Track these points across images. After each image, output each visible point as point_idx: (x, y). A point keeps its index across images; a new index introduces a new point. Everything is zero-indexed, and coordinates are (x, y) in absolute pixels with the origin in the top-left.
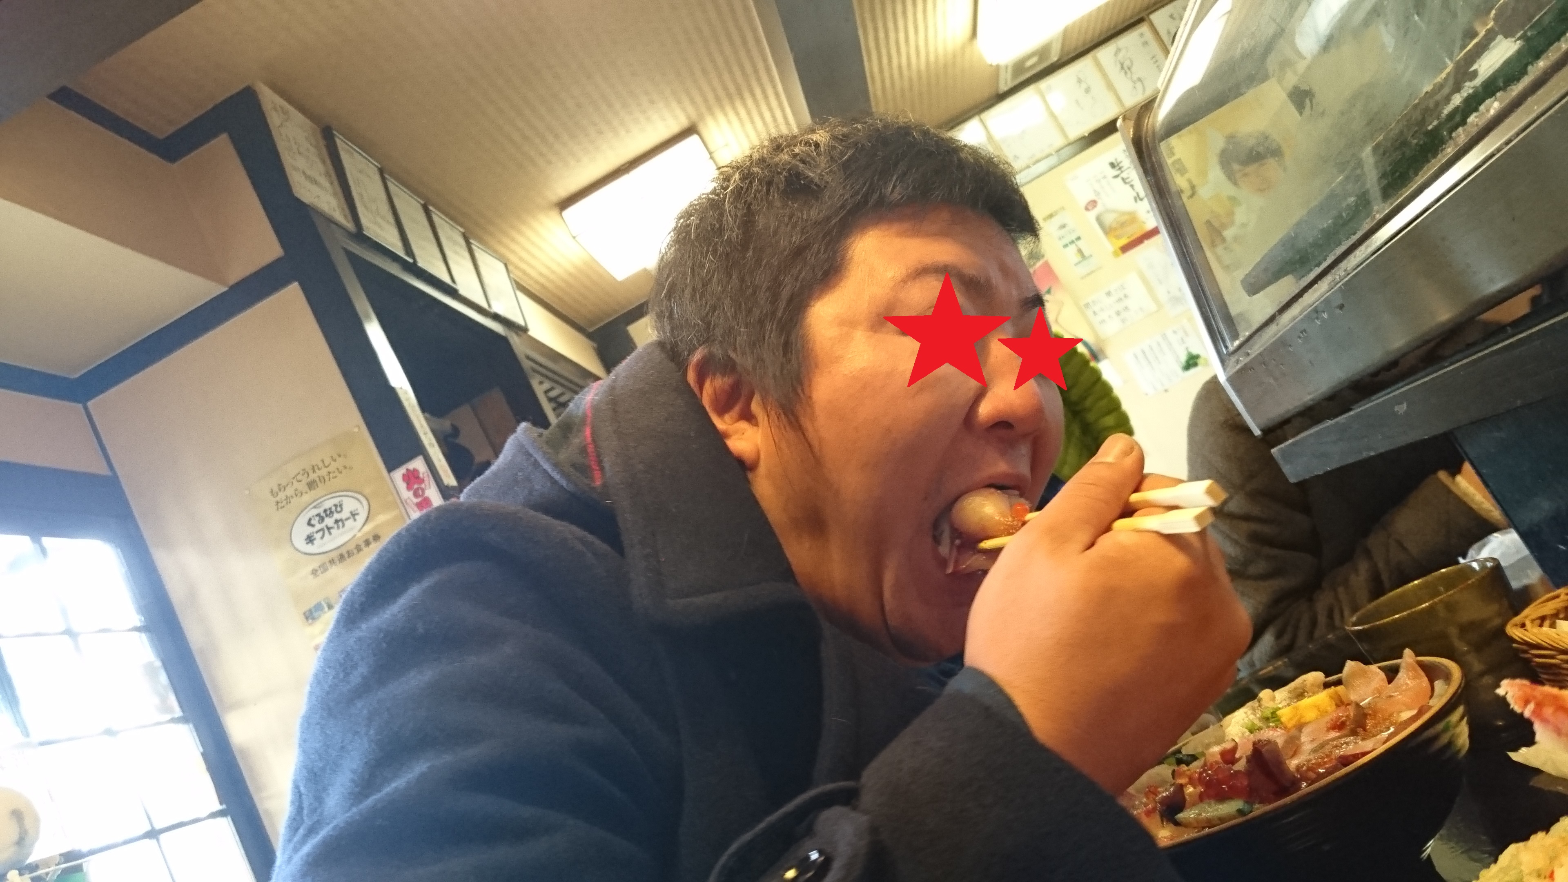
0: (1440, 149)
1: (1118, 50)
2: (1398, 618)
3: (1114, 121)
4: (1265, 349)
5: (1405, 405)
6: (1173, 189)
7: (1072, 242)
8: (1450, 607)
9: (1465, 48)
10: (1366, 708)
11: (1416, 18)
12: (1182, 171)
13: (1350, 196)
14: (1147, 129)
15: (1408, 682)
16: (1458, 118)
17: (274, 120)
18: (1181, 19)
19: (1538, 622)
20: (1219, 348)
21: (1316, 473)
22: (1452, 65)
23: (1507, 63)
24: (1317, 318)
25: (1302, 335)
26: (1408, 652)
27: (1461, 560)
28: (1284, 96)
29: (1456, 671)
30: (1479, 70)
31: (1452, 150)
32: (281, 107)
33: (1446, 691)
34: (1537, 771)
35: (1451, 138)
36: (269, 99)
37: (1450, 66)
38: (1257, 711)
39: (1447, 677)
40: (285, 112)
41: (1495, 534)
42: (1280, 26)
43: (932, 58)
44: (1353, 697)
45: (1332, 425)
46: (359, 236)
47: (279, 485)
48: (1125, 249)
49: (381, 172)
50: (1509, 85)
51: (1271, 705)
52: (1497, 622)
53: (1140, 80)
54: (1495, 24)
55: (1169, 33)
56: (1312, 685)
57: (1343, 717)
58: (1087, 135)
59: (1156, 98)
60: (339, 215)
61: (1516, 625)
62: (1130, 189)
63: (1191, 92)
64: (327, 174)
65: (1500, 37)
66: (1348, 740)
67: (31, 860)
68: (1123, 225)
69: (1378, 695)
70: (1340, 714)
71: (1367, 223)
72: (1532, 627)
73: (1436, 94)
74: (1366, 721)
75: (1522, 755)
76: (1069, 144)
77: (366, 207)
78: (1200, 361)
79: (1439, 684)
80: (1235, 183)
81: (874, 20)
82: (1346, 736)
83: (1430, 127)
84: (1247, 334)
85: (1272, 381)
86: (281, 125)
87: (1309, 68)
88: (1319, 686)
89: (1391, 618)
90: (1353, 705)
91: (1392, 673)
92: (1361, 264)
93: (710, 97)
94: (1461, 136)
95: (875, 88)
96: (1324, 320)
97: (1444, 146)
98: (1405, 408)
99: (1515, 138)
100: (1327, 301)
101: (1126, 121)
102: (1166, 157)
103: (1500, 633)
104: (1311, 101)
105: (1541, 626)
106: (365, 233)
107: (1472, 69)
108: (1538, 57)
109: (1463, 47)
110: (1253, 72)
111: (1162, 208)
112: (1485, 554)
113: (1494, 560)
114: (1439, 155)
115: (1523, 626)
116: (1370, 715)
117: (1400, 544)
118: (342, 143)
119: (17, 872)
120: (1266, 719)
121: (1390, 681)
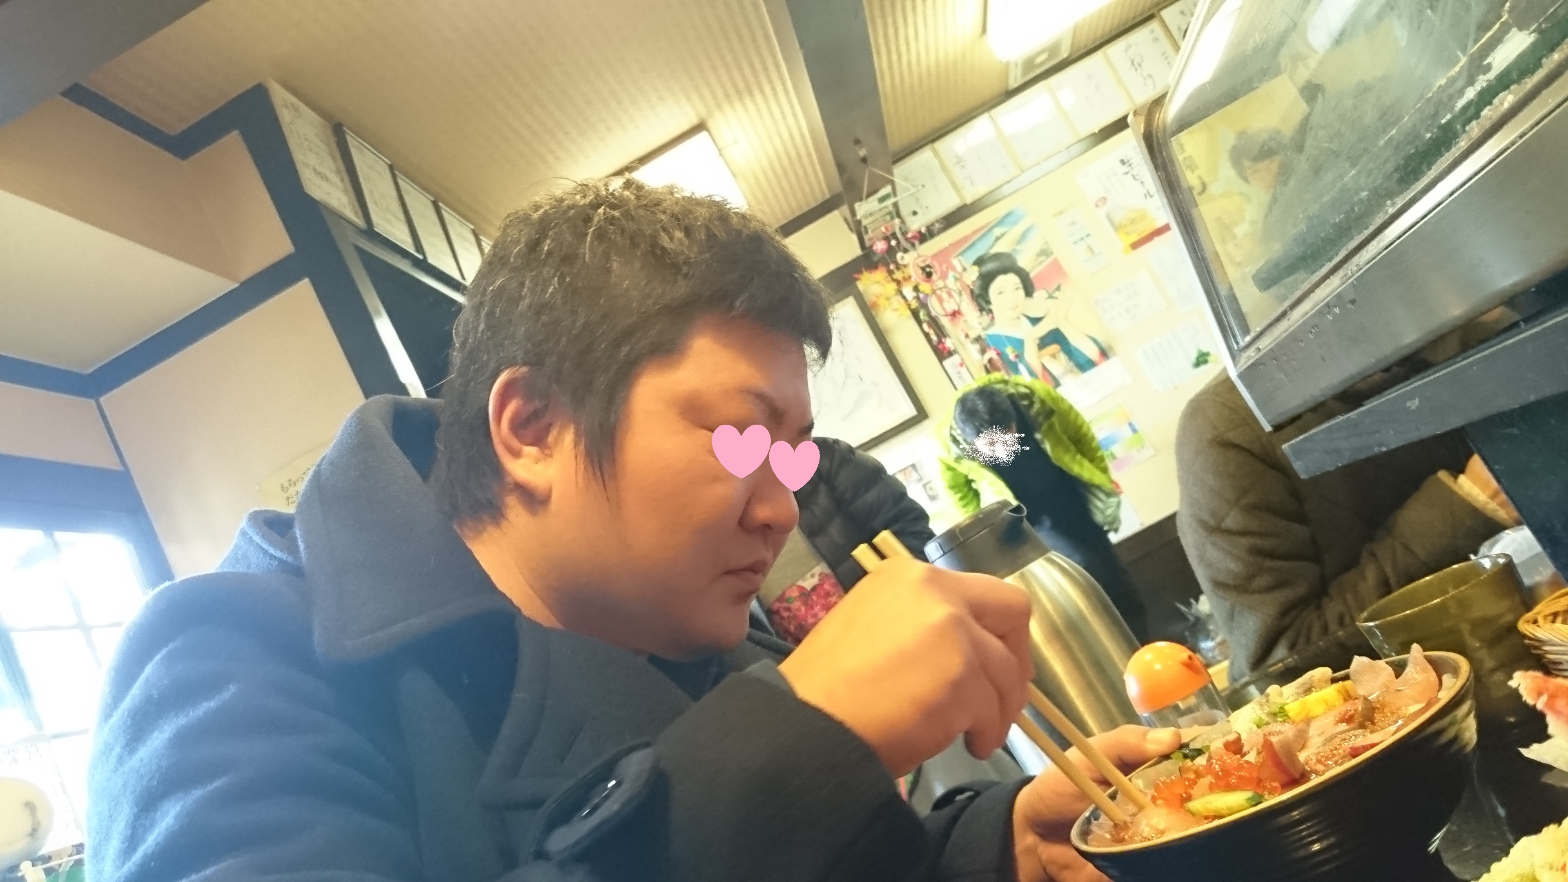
0: (1454, 142)
1: (1130, 46)
2: (1410, 614)
3: (1125, 118)
4: (1277, 345)
5: (1417, 401)
6: (1184, 185)
7: (1082, 239)
8: (1462, 603)
9: (1480, 40)
10: (1374, 702)
11: (1429, 12)
12: (1192, 167)
13: (1362, 190)
14: (1158, 124)
15: (1416, 676)
16: (1472, 111)
17: (285, 116)
18: (1192, 15)
19: (1550, 618)
20: (1230, 344)
21: (1327, 469)
22: (1466, 58)
23: (1521, 57)
24: (1329, 313)
25: (1313, 331)
26: (1416, 647)
27: (1472, 557)
28: (1294, 92)
29: (1464, 665)
30: (1492, 64)
31: (1466, 144)
32: (292, 104)
33: (1454, 685)
34: (1549, 768)
35: (1464, 131)
36: (279, 95)
37: (1464, 60)
38: (1264, 706)
39: (1455, 671)
40: (296, 110)
41: (1507, 531)
42: (1292, 20)
43: (942, 55)
44: (1361, 692)
45: (1343, 420)
46: (370, 233)
47: (290, 480)
48: (1135, 246)
49: (391, 168)
50: (1524, 79)
51: (1279, 700)
52: (1509, 618)
53: (1150, 76)
54: (1510, 16)
55: (1179, 29)
56: (1320, 680)
57: (1351, 710)
58: (1097, 132)
59: (1167, 93)
60: (350, 211)
61: (1528, 622)
62: (1141, 185)
63: (1202, 89)
64: (338, 172)
65: (1514, 30)
66: (1356, 732)
67: (44, 851)
68: (1133, 221)
69: (1385, 689)
70: (1348, 708)
71: (1379, 218)
72: (1545, 623)
73: (1450, 87)
74: (1374, 715)
75: (1534, 752)
76: (1079, 141)
77: (376, 203)
78: (1210, 359)
79: (1447, 679)
80: (1246, 179)
81: (883, 17)
82: (1354, 729)
83: (1443, 121)
84: (1258, 329)
85: (1282, 376)
86: (292, 123)
87: (1321, 63)
88: (1326, 682)
89: (1403, 614)
90: (1361, 700)
91: (1399, 669)
92: (1374, 258)
93: (719, 92)
94: (1475, 129)
95: (885, 85)
96: (1335, 315)
97: (1457, 140)
98: (1417, 403)
99: (1529, 131)
100: (1339, 296)
101: (1137, 116)
102: (1177, 153)
103: (1512, 629)
104: (1323, 96)
105: (1553, 622)
106: (375, 229)
107: (1486, 62)
108: (1552, 50)
109: (1476, 41)
110: (1265, 67)
111: (1172, 203)
112: (1497, 550)
113: (1506, 556)
114: (1452, 149)
115: (1535, 622)
116: (1378, 708)
117: (1407, 548)
118: (352, 139)
119: (30, 863)
120: (1274, 715)
121: (1398, 676)
